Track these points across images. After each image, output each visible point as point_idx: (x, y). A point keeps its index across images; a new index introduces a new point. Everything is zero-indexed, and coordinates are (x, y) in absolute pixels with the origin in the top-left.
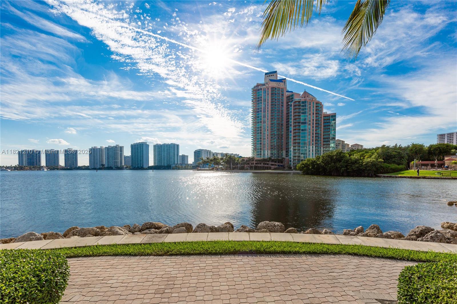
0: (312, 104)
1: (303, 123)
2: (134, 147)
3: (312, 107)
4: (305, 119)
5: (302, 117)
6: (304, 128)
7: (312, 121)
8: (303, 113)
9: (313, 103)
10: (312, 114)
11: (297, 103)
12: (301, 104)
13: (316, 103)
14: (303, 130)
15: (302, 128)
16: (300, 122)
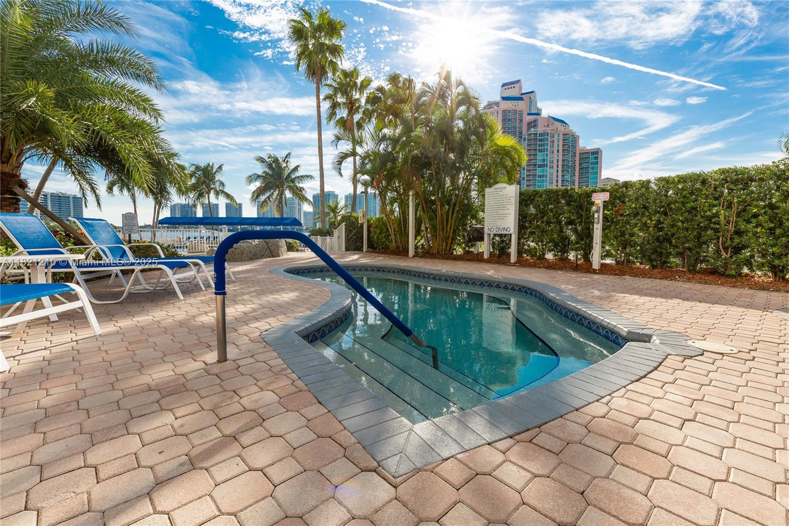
0: (556, 136)
1: (540, 166)
2: (317, 198)
3: (556, 141)
4: (544, 161)
5: (540, 156)
6: (542, 174)
7: (555, 162)
8: (541, 151)
9: (559, 134)
10: (555, 151)
11: (533, 135)
12: (538, 138)
13: (563, 134)
14: (540, 176)
15: (539, 174)
16: (536, 165)
